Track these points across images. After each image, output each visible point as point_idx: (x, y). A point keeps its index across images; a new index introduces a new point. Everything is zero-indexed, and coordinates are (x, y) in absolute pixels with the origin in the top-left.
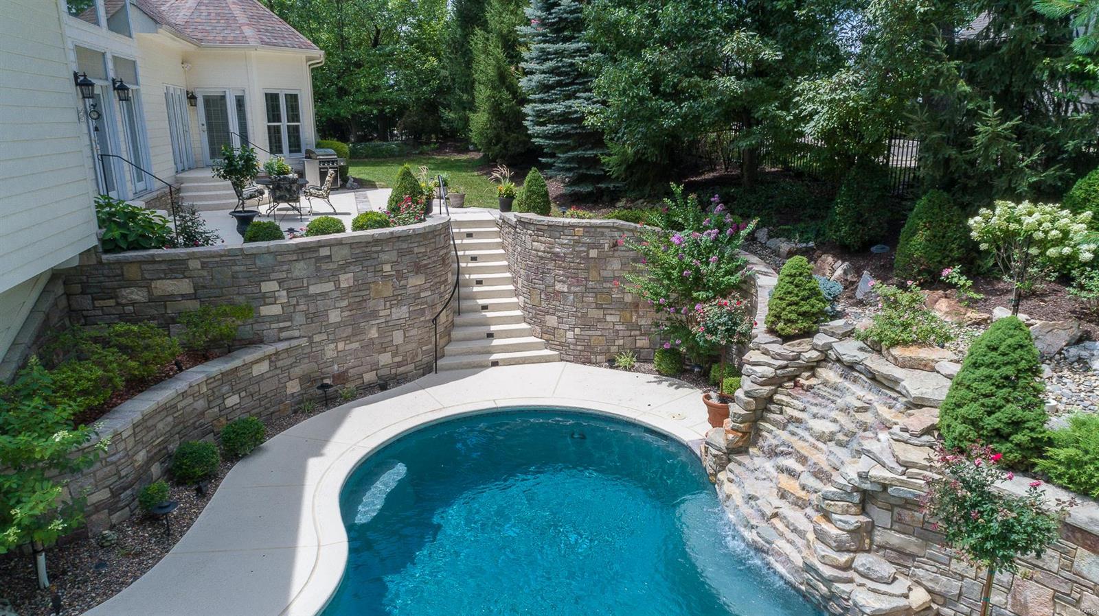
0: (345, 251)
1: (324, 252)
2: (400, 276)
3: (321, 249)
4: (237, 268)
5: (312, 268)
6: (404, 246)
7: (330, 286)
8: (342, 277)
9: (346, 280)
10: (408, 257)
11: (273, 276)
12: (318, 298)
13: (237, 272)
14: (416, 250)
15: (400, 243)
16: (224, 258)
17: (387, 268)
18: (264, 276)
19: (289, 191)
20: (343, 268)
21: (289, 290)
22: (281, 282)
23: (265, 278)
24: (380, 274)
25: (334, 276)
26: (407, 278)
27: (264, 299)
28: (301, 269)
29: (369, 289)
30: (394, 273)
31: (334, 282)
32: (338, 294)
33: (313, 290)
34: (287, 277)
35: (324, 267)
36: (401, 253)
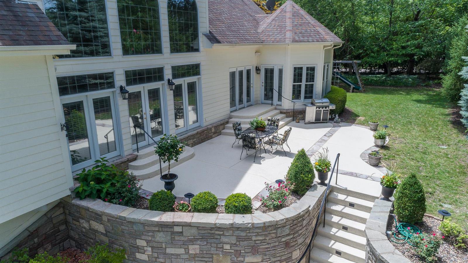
0: (194, 231)
1: (177, 229)
2: (238, 253)
3: (175, 227)
4: (123, 227)
5: (169, 238)
6: (243, 234)
7: (182, 251)
8: (191, 247)
9: (194, 249)
10: (245, 242)
11: (143, 237)
12: (173, 256)
13: (124, 230)
14: (254, 238)
15: (239, 232)
16: (117, 220)
17: (227, 247)
18: (138, 235)
19: (250, 143)
20: (192, 241)
21: (152, 247)
22: (148, 242)
23: (139, 237)
24: (221, 250)
25: (185, 244)
26: (244, 257)
27: (138, 249)
28: (161, 237)
29: (212, 258)
30: (233, 251)
31: (185, 249)
32: (186, 256)
33: (169, 251)
34: (151, 240)
35: (177, 238)
36: (239, 239)
